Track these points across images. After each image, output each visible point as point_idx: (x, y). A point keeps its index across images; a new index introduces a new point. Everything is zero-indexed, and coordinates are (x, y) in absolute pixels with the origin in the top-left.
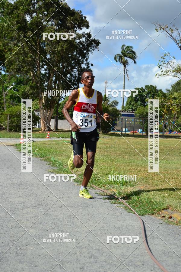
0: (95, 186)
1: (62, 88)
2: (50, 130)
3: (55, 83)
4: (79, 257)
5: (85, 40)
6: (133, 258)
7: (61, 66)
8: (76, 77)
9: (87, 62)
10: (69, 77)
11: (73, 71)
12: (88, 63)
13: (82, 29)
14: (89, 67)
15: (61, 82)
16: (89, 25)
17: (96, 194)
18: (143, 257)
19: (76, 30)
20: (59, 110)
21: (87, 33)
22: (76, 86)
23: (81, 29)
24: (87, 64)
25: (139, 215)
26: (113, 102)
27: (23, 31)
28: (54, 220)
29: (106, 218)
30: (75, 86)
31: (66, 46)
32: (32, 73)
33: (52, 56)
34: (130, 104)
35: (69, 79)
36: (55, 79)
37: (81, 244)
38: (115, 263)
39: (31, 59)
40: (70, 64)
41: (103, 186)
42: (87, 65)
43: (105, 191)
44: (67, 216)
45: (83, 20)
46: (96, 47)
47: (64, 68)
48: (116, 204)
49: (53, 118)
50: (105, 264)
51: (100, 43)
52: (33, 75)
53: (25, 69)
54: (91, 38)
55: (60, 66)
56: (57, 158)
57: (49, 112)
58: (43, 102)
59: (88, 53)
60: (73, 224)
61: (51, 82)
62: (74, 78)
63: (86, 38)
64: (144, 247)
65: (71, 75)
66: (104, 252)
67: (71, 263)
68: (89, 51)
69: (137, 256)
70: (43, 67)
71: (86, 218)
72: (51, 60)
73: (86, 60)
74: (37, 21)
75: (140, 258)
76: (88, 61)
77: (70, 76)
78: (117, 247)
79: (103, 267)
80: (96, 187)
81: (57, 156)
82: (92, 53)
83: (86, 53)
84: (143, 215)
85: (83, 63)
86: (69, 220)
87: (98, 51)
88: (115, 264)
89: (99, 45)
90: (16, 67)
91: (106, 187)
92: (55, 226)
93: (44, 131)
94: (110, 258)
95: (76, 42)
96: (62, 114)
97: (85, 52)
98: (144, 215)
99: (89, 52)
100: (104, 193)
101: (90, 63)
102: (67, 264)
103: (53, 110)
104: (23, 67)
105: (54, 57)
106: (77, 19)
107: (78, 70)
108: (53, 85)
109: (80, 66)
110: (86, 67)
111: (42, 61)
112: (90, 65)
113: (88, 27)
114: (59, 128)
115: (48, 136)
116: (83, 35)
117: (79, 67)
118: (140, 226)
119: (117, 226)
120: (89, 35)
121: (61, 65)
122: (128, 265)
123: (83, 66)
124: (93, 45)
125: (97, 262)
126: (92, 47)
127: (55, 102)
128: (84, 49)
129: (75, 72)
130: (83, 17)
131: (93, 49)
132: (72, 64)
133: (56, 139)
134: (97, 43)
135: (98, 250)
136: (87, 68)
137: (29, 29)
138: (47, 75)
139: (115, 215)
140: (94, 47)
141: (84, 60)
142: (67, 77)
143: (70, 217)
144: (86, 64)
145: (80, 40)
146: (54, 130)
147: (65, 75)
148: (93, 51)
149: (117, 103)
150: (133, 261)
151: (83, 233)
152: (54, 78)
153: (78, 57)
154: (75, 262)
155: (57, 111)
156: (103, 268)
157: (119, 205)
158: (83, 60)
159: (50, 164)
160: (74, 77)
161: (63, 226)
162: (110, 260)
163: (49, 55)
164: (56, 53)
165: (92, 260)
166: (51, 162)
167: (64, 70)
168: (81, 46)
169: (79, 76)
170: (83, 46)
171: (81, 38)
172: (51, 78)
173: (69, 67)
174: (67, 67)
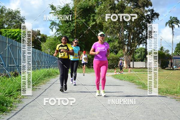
1: (137, 43)
2: (130, 67)
8: (145, 35)
10: (141, 36)
11: (143, 32)
15: (136, 39)
19: (145, 8)
23: (148, 7)
26: (166, 51)
27: (113, 10)
30: (144, 41)
32: (118, 34)
33: (130, 23)
34: (177, 52)
39: (118, 26)
40: (141, 28)
45: (148, 1)
46: (157, 17)
47: (137, 30)
51: (159, 15)
52: (120, 35)
53: (115, 32)
54: (154, 12)
57: (129, 57)
58: (126, 51)
61: (130, 39)
65: (142, 34)
68: (153, 20)
70: (125, 31)
72: (130, 26)
74: (122, 4)
81: (139, 80)
87: (158, 19)
90: (110, 31)
93: (127, 68)
95: (145, 15)
97: (150, 20)
103: (131, 56)
104: (114, 31)
105: (132, 24)
106: (145, 1)
108: (131, 41)
111: (125, 27)
113: (151, 5)
114: (135, 67)
115: (129, 71)
116: (149, 11)
117: (147, 30)
120: (153, 10)
124: (155, 16)
127: (133, 51)
128: (150, 19)
129: (144, 33)
131: (155, 18)
132: (143, 28)
134: (157, 15)
137: (117, 8)
138: (128, 35)
145: (147, 14)
146: (132, 67)
148: (155, 20)
149: (169, 51)
152: (132, 37)
153: (146, 24)
159: (137, 84)
167: (138, 32)
168: (148, 17)
169: (147, 35)
170: (149, 17)
171: (147, 12)
172: (130, 37)
173: (141, 30)
174: (139, 30)
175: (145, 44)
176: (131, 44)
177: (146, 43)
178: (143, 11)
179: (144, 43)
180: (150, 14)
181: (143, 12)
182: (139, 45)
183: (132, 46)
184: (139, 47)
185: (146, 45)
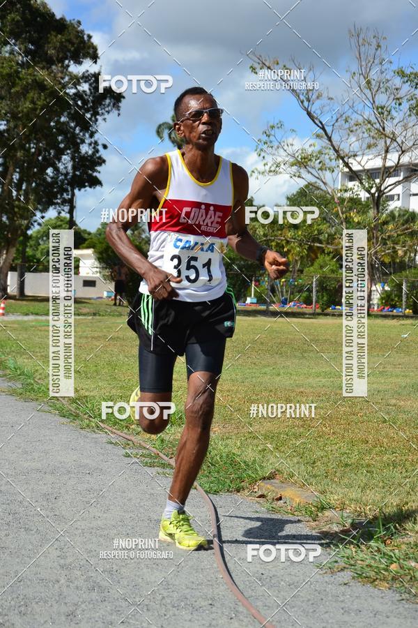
0: (108, 427)
1: (34, 200)
3: (19, 188)
4: (64, 589)
5: (90, 89)
6: (188, 591)
7: (33, 148)
8: (67, 174)
9: (93, 140)
10: (51, 174)
11: (59, 160)
12: (96, 143)
13: (82, 62)
14: (97, 151)
15: (34, 185)
16: (97, 54)
17: (110, 445)
18: (212, 589)
19: (68, 66)
20: (29, 251)
21: (93, 72)
22: (68, 195)
23: (80, 63)
24: (93, 145)
25: (206, 492)
28: (8, 504)
29: (130, 500)
30: (65, 194)
31: (44, 100)
33: (12, 124)
35: (52, 178)
36: (18, 177)
37: (69, 560)
38: (146, 602)
40: (54, 145)
41: (127, 427)
42: (94, 148)
43: (129, 438)
44: (40, 494)
45: (84, 42)
46: (114, 104)
47: (39, 152)
48: (154, 466)
49: (13, 269)
50: (124, 604)
51: (124, 97)
55: (30, 148)
56: (21, 361)
57: (5, 256)
59: (97, 120)
60: (53, 513)
61: (10, 185)
62: (63, 177)
63: (90, 85)
64: (215, 565)
65: (56, 169)
66: (122, 578)
67: (46, 602)
68: (98, 114)
69: (200, 587)
71: (84, 499)
72: (8, 134)
73: (92, 136)
75: (205, 591)
76: (96, 136)
77: (53, 172)
78: (154, 566)
79: (119, 611)
80: (110, 429)
81: (21, 356)
82: (105, 119)
83: (90, 119)
84: (216, 492)
85: (83, 142)
86: (45, 503)
87: (119, 114)
88: (147, 605)
89: (120, 101)
91: (134, 430)
92: (11, 517)
94: (137, 591)
95: (68, 94)
96: (35, 261)
97: (88, 115)
98: (218, 492)
99: (98, 117)
100: (129, 442)
101: (100, 142)
102: (35, 606)
103: (13, 251)
105: (16, 126)
106: (69, 41)
107: (73, 159)
108: (14, 193)
109: (77, 150)
110: (90, 152)
112: (100, 148)
113: (95, 58)
114: (28, 292)
116: (86, 77)
117: (75, 152)
118: (208, 518)
119: (156, 518)
120: (97, 78)
121: (32, 145)
122: (178, 607)
123: (85, 149)
124: (108, 101)
125: (105, 600)
126: (104, 105)
127: (19, 232)
128: (87, 111)
129: (66, 163)
130: (86, 37)
131: (107, 109)
132: (59, 143)
133: (21, 318)
134: (117, 98)
135: (110, 572)
136: (94, 154)
139: (152, 491)
140: (109, 105)
141: (87, 135)
142: (47, 174)
143: (46, 496)
144: (90, 144)
145: (76, 88)
146: (15, 296)
147: (43, 170)
148: (106, 116)
150: (188, 596)
151: (75, 534)
152: (16, 177)
153: (71, 128)
154: (56, 600)
155: (24, 252)
156: (119, 613)
157: (160, 470)
158: (84, 135)
159: (5, 375)
160: (62, 174)
161: (30, 518)
162: (136, 595)
163: (5, 122)
164: (19, 119)
165: (94, 595)
166: (8, 372)
167: (40, 158)
168: (79, 103)
169: (74, 172)
170: (85, 102)
171: (79, 83)
172: (9, 177)
173: (52, 152)
174: (46, 150)
175: (67, 208)
176: (13, 207)
177: (71, 203)
178: (63, 78)
179: (64, 202)
180: (88, 92)
181: (60, 83)
182: (42, 211)
183: (15, 213)
184: (43, 217)
185: (71, 212)
